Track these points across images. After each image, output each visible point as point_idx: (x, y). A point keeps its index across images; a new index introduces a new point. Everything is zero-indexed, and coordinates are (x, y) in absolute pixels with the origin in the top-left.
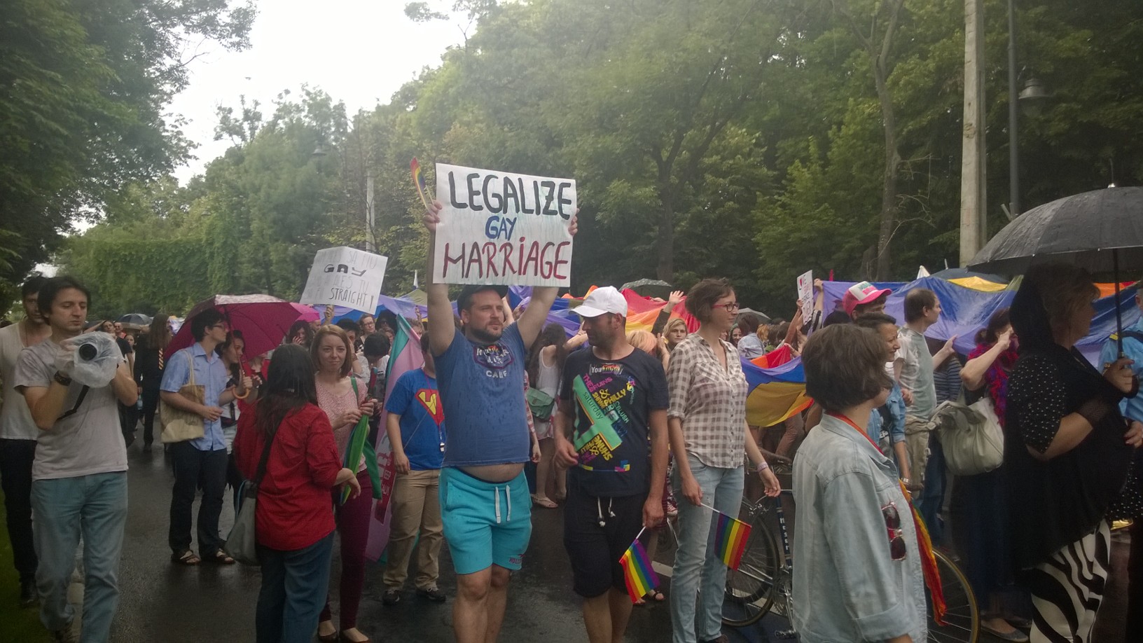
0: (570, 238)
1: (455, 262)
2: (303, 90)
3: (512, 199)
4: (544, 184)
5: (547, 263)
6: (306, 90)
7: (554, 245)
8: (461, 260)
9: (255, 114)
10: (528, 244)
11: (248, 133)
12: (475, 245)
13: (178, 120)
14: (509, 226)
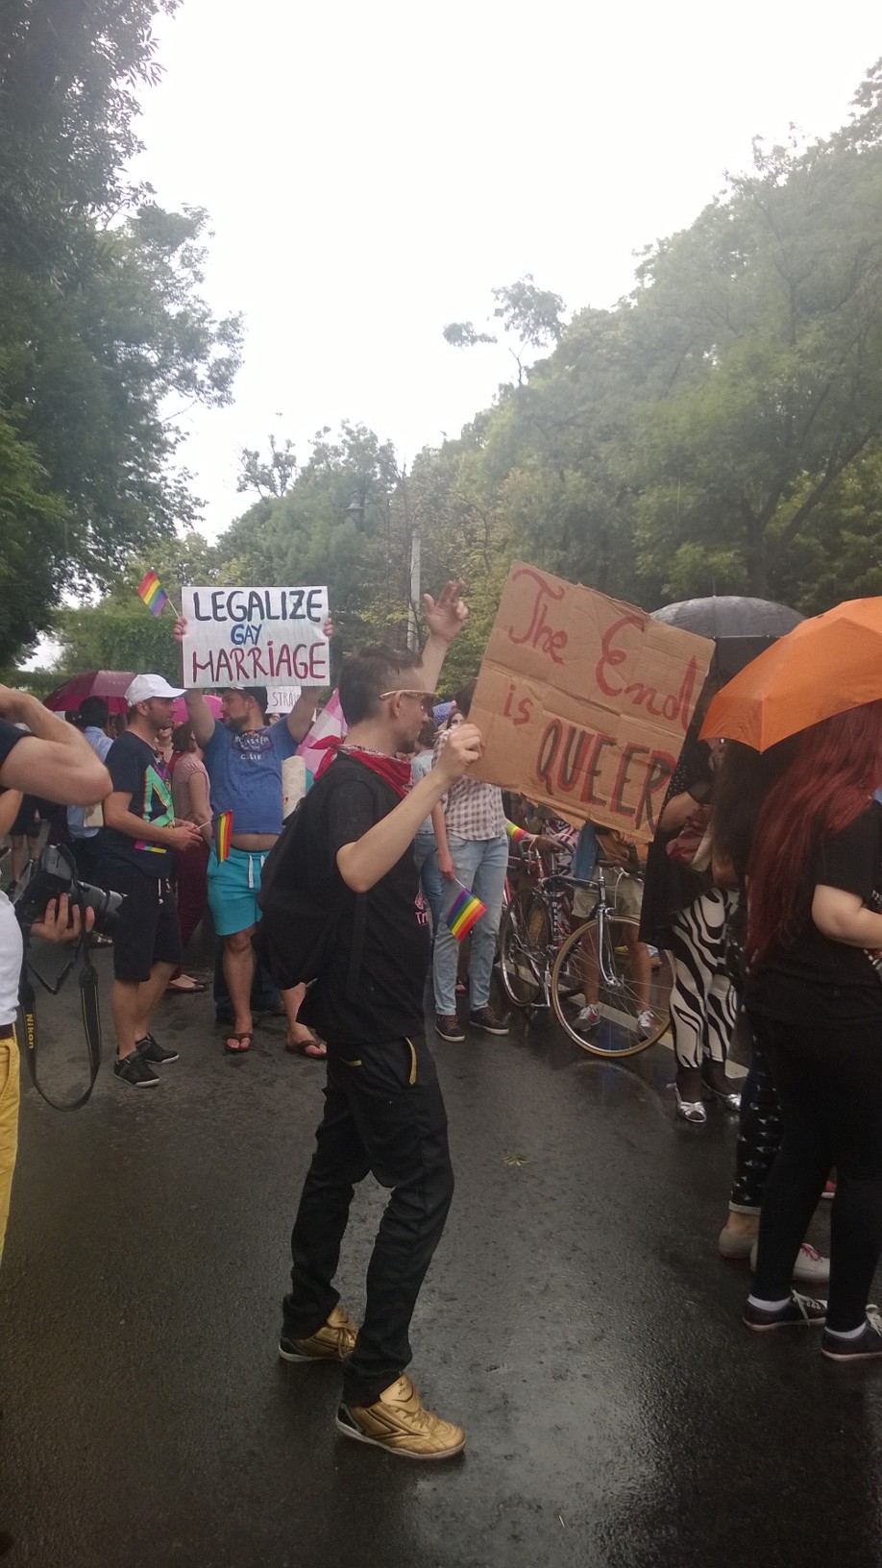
0: (326, 639)
1: (203, 668)
2: (343, 427)
3: (258, 609)
4: (292, 593)
5: (301, 664)
6: (347, 429)
7: (305, 646)
8: (209, 666)
9: (287, 458)
10: (277, 648)
11: (278, 481)
12: (222, 652)
13: (182, 475)
14: (254, 632)
